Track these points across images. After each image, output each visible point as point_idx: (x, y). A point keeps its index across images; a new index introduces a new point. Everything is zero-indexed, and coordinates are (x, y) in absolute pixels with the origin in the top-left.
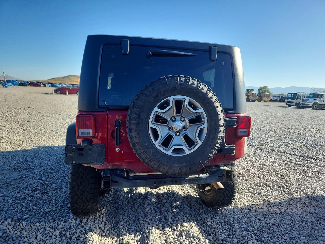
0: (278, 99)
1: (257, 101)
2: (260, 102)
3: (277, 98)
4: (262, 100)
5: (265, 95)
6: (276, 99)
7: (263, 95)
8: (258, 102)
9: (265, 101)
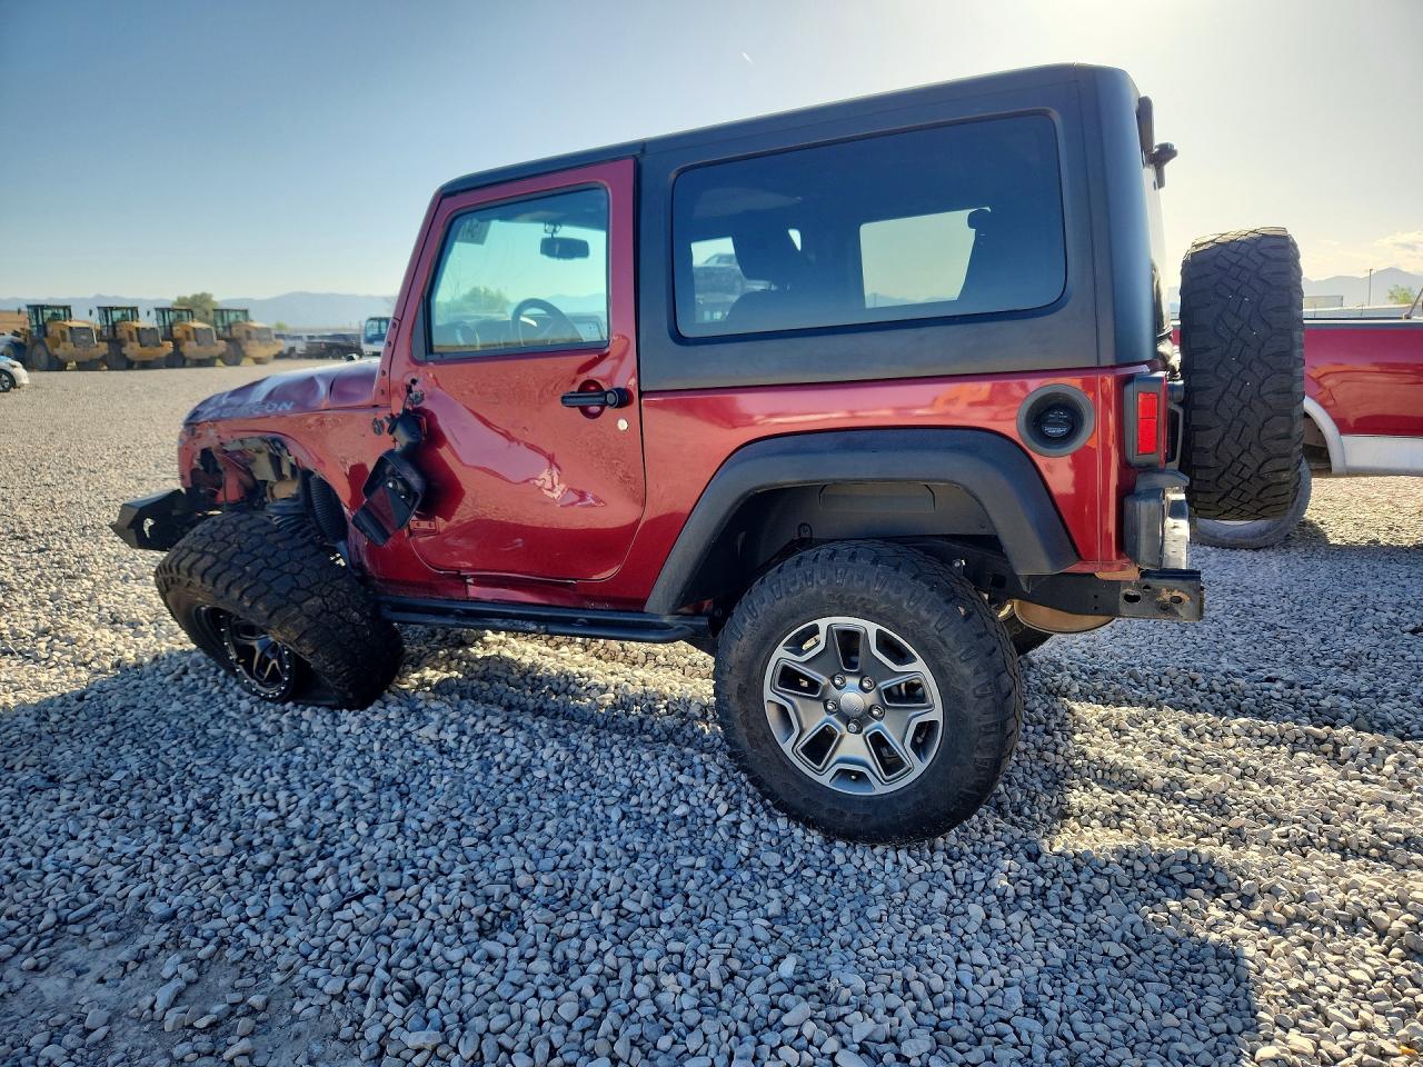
0: (300, 347)
1: (219, 362)
2: (237, 363)
3: (291, 343)
4: (244, 354)
5: (253, 334)
6: (292, 350)
7: (243, 334)
8: (227, 364)
9: (258, 361)
